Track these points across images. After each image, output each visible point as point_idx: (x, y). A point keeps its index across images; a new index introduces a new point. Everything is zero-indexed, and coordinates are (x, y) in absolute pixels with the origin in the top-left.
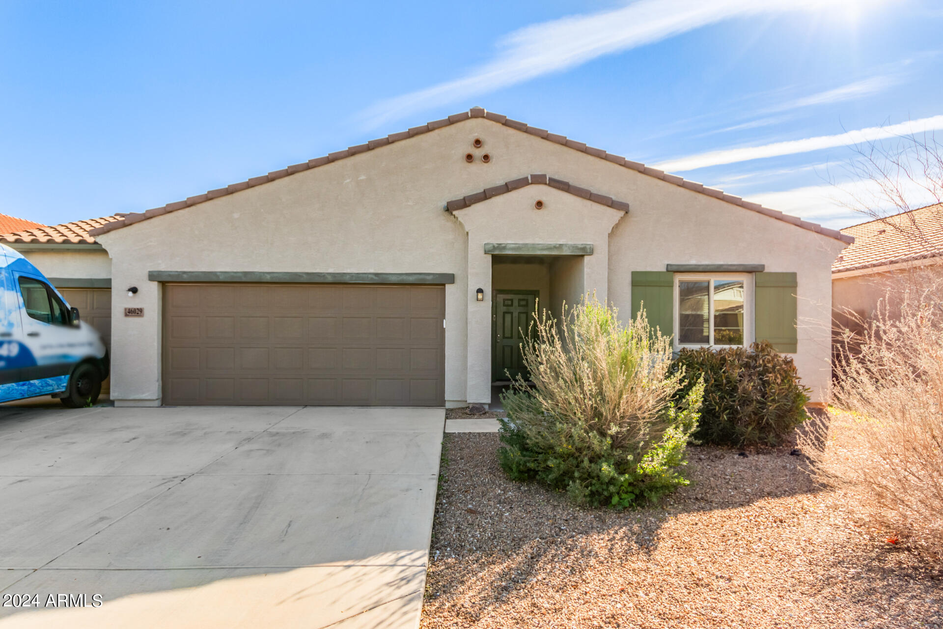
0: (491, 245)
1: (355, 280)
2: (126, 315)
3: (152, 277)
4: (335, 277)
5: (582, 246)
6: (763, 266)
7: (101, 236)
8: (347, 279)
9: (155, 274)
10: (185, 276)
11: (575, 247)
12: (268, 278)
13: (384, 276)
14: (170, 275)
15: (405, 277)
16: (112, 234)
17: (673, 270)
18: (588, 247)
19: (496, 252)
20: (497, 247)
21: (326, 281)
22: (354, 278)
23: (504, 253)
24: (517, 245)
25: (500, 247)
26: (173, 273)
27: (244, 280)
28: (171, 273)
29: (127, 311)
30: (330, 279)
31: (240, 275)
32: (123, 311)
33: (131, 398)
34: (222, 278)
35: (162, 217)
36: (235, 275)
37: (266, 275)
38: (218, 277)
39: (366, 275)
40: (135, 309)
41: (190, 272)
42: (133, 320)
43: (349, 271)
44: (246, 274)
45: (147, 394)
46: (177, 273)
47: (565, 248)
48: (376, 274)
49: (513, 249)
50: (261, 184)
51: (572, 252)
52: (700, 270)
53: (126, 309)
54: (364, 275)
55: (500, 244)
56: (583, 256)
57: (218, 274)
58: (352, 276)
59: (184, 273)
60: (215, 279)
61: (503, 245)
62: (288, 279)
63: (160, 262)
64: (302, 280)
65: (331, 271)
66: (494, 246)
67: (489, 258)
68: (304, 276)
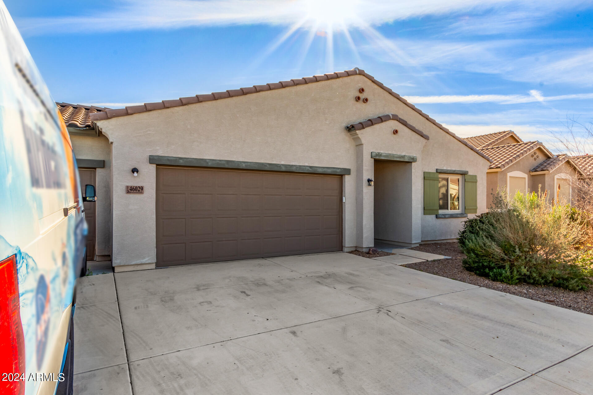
0: (375, 153)
1: (299, 170)
2: (128, 192)
3: (152, 160)
4: (287, 167)
5: (413, 157)
6: (467, 172)
7: (102, 121)
8: (294, 169)
9: (155, 158)
10: (181, 161)
11: (410, 157)
12: (243, 166)
13: (315, 168)
14: (168, 160)
15: (325, 170)
16: (113, 121)
17: (439, 172)
18: (415, 157)
19: (377, 158)
20: (378, 154)
21: (281, 170)
22: (298, 169)
23: (380, 158)
24: (386, 154)
25: (379, 154)
26: (172, 158)
27: (227, 166)
28: (169, 158)
29: (129, 188)
30: (283, 169)
31: (224, 162)
32: (124, 188)
33: (133, 263)
34: (210, 164)
35: (160, 111)
36: (220, 162)
37: (242, 163)
38: (208, 163)
39: (305, 167)
40: (136, 187)
41: (185, 158)
42: (134, 197)
43: (293, 164)
44: (228, 161)
45: (147, 259)
46: (174, 159)
47: (406, 158)
48: (311, 167)
49: (385, 156)
50: (238, 96)
51: (408, 160)
52: (448, 172)
53: (127, 187)
54: (304, 167)
55: (379, 153)
56: (411, 162)
57: (207, 161)
58: (297, 168)
59: (181, 158)
60: (205, 165)
61: (380, 154)
62: (256, 167)
63: (158, 148)
64: (266, 169)
65: (283, 163)
66: (376, 154)
67: (373, 160)
68: (268, 165)
